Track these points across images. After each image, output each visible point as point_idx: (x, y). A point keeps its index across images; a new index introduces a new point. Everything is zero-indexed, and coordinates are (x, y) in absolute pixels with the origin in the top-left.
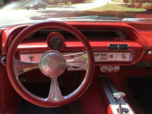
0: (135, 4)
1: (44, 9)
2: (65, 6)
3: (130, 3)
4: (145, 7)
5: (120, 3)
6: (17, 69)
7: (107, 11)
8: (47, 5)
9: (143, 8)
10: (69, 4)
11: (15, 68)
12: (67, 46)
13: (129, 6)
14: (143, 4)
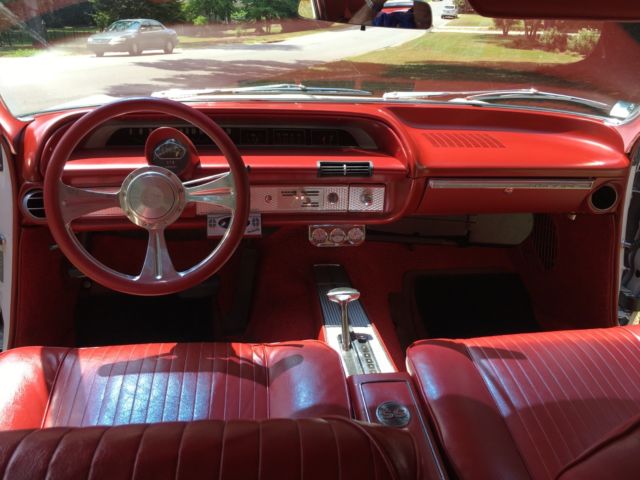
0: (541, 33)
1: (168, 52)
2: (256, 43)
3: (519, 29)
4: (580, 46)
5: (480, 30)
6: (67, 205)
7: (423, 62)
8: (179, 35)
9: (572, 50)
10: (274, 34)
11: (64, 203)
12: (203, 165)
13: (515, 42)
14: (573, 35)
